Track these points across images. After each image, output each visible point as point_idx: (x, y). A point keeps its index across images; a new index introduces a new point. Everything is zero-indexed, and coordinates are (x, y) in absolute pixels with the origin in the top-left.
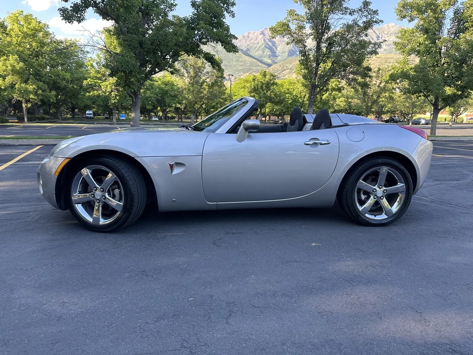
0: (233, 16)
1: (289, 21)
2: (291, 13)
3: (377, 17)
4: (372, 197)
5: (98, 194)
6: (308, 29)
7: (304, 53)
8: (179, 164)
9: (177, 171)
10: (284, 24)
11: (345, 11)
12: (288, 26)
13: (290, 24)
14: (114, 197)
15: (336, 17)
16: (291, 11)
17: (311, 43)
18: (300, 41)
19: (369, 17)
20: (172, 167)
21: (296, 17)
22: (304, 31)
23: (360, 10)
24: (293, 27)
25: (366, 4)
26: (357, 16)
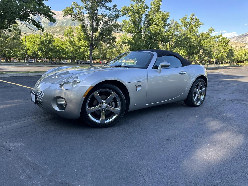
1: (73, 8)
2: (75, 4)
3: (120, 13)
4: (197, 95)
5: (104, 105)
6: (85, 15)
7: (84, 27)
8: (139, 86)
9: (139, 89)
10: (71, 10)
11: (107, 8)
13: (74, 10)
14: (112, 106)
15: (102, 10)
16: (74, 2)
17: (87, 22)
18: (81, 20)
19: (117, 13)
20: (137, 87)
21: (77, 6)
22: (83, 15)
23: (113, 8)
24: (75, 11)
25: (115, 6)
26: (111, 11)
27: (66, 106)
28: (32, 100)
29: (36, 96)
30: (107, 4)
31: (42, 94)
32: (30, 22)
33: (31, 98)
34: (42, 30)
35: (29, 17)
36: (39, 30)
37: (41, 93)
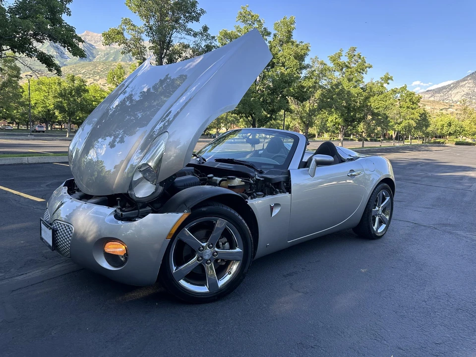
0: (69, 14)
1: (124, 30)
2: (127, 22)
3: (215, 42)
5: (208, 253)
6: (147, 43)
8: (277, 205)
9: (276, 211)
10: (119, 33)
11: (189, 32)
12: (122, 34)
13: (125, 33)
15: (179, 36)
16: (126, 19)
18: (139, 53)
19: (208, 42)
20: (272, 209)
21: (132, 27)
22: (142, 44)
23: (201, 33)
24: (128, 35)
25: (205, 29)
26: (198, 39)
27: (126, 259)
28: (42, 239)
29: (54, 232)
30: (190, 25)
31: (68, 230)
32: (33, 55)
33: (41, 234)
34: (55, 72)
35: (31, 46)
36: (51, 71)
37: (67, 227)
